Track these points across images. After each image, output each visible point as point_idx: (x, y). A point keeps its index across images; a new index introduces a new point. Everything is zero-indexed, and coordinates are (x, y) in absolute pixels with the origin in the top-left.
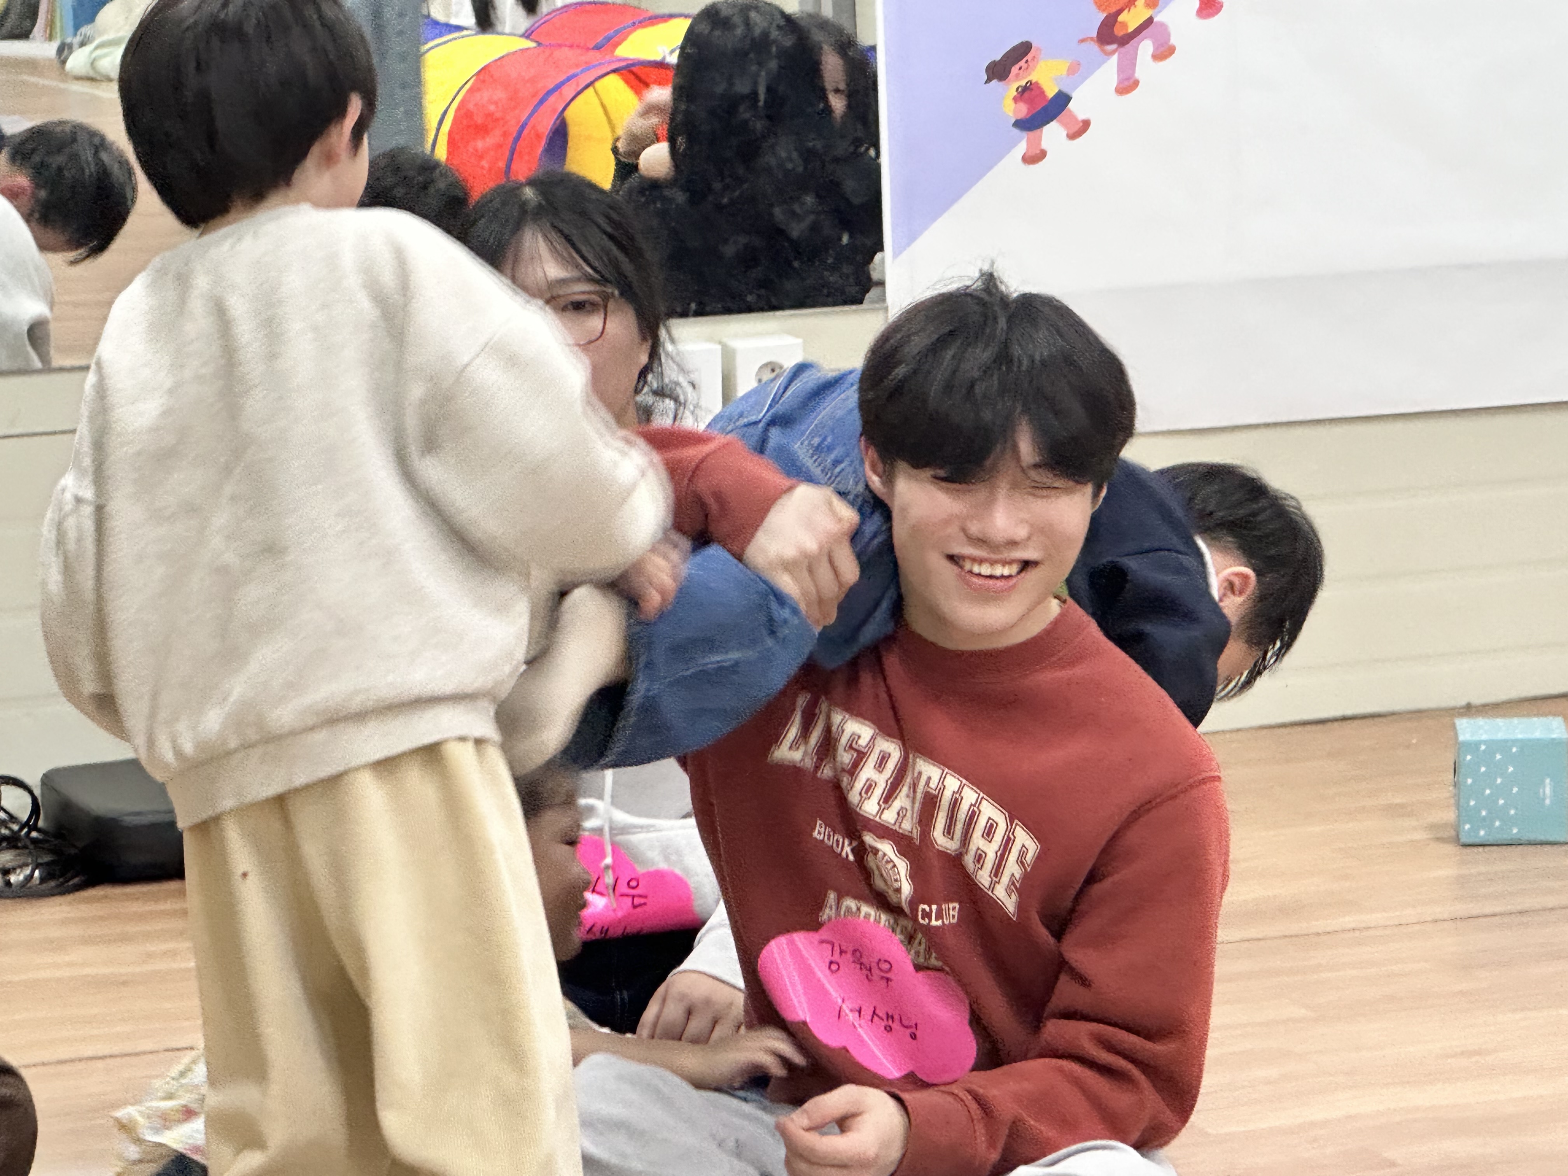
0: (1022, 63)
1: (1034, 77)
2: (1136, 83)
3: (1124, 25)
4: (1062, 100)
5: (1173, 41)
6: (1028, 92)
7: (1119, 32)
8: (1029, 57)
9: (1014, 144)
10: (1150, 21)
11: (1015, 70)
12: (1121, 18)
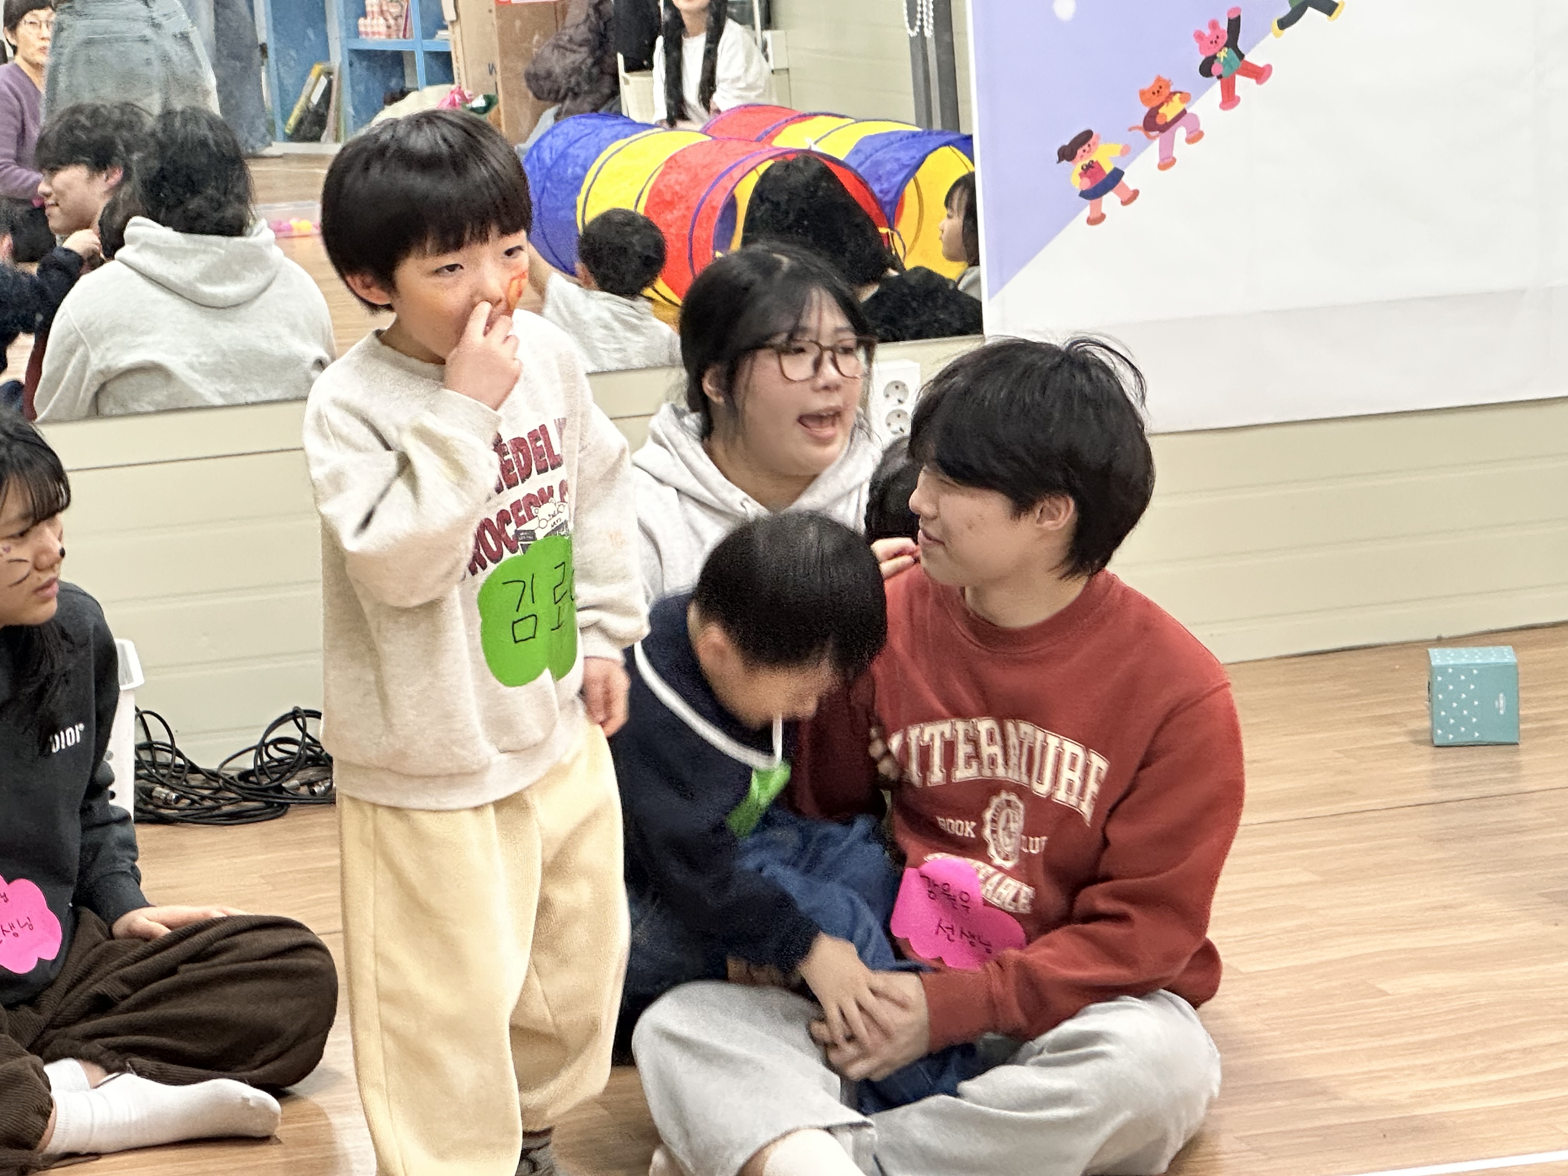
0: (1086, 147)
1: (1094, 158)
2: (1174, 160)
3: (1164, 116)
4: (1117, 175)
5: (1201, 128)
6: (1090, 169)
7: (1160, 121)
8: (1091, 142)
9: (1080, 210)
10: (1184, 112)
11: (1080, 152)
12: (1161, 111)
